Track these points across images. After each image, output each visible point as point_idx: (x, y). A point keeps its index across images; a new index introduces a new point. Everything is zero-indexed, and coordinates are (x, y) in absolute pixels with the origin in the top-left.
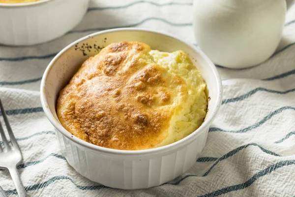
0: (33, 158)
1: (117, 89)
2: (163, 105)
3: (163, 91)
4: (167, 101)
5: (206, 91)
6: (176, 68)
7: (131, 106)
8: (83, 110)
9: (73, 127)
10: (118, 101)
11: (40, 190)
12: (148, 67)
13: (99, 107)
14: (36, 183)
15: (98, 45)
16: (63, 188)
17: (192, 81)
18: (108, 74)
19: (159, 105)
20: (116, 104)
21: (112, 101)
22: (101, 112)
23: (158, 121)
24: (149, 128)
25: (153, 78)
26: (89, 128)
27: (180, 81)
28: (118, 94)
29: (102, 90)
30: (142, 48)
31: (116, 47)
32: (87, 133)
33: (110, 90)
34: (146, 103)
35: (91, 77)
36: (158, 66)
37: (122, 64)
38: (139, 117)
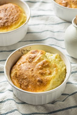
0: (1, 91)
1: (32, 68)
2: (48, 75)
3: (49, 70)
4: (50, 74)
5: (65, 70)
6: (55, 60)
7: (37, 75)
8: (20, 75)
9: (15, 82)
10: (32, 73)
11: (3, 103)
12: (44, 61)
13: (25, 75)
14: (1, 101)
15: (27, 50)
16: (11, 103)
17: (61, 66)
18: (29, 62)
19: (47, 75)
20: (31, 74)
21: (30, 73)
22: (26, 77)
23: (46, 82)
24: (43, 84)
25: (45, 65)
26: (21, 82)
27: (56, 66)
28: (32, 70)
29: (27, 68)
30: (42, 53)
31: (33, 52)
32: (20, 84)
33: (30, 68)
34: (42, 74)
35: (23, 63)
36: (47, 60)
37: (35, 59)
38: (39, 80)
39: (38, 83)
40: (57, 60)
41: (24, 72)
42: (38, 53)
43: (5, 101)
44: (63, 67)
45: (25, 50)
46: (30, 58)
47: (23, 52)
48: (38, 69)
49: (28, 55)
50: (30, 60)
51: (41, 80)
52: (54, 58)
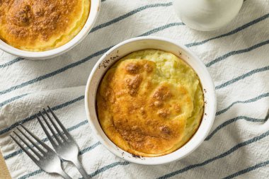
1: (142, 109)
2: (177, 115)
3: (175, 103)
4: (179, 112)
5: (200, 84)
6: (176, 74)
7: (156, 121)
8: (121, 124)
12: (160, 87)
13: (132, 122)
15: (113, 57)
16: (117, 174)
17: (189, 82)
18: (131, 95)
19: (175, 116)
20: (144, 120)
21: (141, 117)
22: (135, 127)
24: (172, 135)
25: (165, 95)
26: (128, 136)
27: (184, 92)
28: (144, 113)
29: (130, 109)
30: (151, 69)
31: (132, 70)
32: (127, 140)
33: (136, 109)
34: (165, 116)
35: (119, 96)
36: (166, 83)
37: (141, 86)
38: (163, 130)
39: (163, 136)
40: (178, 72)
41: (127, 117)
42: (143, 71)
43: (102, 170)
44: (193, 82)
45: (109, 59)
46: (131, 87)
47: (106, 64)
48: (154, 108)
49: (122, 76)
50: (132, 91)
51: (167, 131)
52: (172, 70)
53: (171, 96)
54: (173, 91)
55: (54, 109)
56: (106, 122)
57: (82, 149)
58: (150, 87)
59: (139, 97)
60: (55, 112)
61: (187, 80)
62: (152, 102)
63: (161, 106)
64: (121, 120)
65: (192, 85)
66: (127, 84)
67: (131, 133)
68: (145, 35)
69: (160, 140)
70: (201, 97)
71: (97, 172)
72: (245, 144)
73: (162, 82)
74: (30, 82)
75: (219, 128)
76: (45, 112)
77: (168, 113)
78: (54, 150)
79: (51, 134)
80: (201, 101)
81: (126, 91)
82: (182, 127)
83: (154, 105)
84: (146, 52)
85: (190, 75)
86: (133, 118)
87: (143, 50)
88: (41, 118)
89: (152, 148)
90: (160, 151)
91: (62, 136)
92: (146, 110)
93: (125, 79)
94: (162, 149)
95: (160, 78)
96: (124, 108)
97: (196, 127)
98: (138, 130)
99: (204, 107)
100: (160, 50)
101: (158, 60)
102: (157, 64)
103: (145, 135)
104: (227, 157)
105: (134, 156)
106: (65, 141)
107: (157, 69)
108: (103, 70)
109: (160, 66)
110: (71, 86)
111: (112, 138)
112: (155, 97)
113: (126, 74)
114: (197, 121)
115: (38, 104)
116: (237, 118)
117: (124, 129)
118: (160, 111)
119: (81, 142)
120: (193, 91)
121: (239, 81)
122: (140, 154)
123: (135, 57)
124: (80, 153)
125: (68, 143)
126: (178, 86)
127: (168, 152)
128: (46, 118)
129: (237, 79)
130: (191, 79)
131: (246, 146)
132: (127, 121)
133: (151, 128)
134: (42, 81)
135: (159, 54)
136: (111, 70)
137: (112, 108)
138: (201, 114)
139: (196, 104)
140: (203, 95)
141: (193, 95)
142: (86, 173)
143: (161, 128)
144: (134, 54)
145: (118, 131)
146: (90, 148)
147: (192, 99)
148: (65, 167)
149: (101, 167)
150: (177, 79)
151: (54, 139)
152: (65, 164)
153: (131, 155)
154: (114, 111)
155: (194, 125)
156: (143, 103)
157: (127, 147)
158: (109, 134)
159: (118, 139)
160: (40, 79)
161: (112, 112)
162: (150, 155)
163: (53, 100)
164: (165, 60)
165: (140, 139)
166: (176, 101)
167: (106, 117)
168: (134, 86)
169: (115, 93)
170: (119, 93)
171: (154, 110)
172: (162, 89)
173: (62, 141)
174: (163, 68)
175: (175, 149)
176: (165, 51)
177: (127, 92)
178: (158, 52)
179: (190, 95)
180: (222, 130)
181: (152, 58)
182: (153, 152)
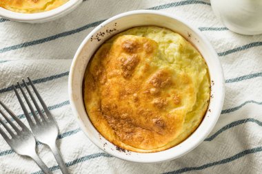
1: (135, 95)
2: (175, 107)
3: (174, 93)
4: (178, 103)
6: (180, 59)
7: (149, 112)
8: (109, 109)
10: (137, 106)
11: (79, 164)
12: (159, 72)
15: (109, 29)
16: (98, 166)
17: (195, 70)
18: (125, 78)
19: (172, 108)
20: (136, 109)
21: (133, 105)
22: (125, 115)
23: (173, 124)
24: (166, 130)
25: (165, 82)
26: (116, 124)
27: (187, 81)
28: (137, 100)
29: (122, 94)
30: (152, 50)
31: (129, 48)
32: (114, 129)
33: (129, 94)
34: (161, 107)
35: (111, 77)
36: (167, 68)
37: (137, 68)
38: (156, 123)
39: (156, 129)
40: (184, 57)
41: (117, 103)
42: (142, 50)
43: (82, 159)
44: (200, 71)
45: (105, 31)
46: (125, 68)
47: (100, 37)
48: (149, 95)
49: (117, 54)
50: (126, 73)
51: (161, 124)
52: (176, 54)
53: (171, 84)
54: (174, 79)
55: (36, 82)
56: (92, 105)
57: (62, 132)
58: (148, 70)
59: (133, 80)
60: (36, 85)
61: (193, 68)
62: (148, 89)
63: (157, 95)
64: (110, 105)
65: (198, 75)
66: (120, 63)
67: (119, 121)
68: (153, 8)
69: (152, 134)
70: (206, 89)
71: (75, 162)
72: (252, 151)
73: (163, 67)
74: (14, 48)
75: (225, 128)
76: (24, 84)
77: (165, 103)
78: (30, 130)
79: (29, 111)
80: (207, 94)
81: (120, 71)
82: (180, 122)
83: (149, 93)
84: (150, 29)
85: (197, 62)
86: (123, 105)
87: (147, 26)
88: (19, 91)
89: (141, 141)
90: (150, 147)
91: (41, 114)
92: (140, 97)
93: (120, 58)
94: (153, 144)
95: (160, 61)
96: (114, 92)
97: (196, 124)
98: (128, 119)
99: (209, 101)
100: (167, 29)
101: (162, 40)
102: (160, 46)
103: (136, 125)
104: (230, 163)
105: (119, 148)
106: (44, 120)
107: (159, 51)
108: (96, 44)
109: (164, 47)
110: (60, 57)
111: (96, 124)
112: (151, 83)
113: (122, 52)
114: (199, 117)
115: (18, 74)
116: (248, 120)
117: (112, 116)
118: (156, 100)
119: (62, 125)
120: (198, 81)
121: (258, 77)
122: (127, 147)
123: (136, 34)
124: (59, 137)
125: (47, 123)
126: (181, 73)
127: (159, 149)
128: (26, 91)
129: (255, 75)
130: (197, 67)
131: (254, 154)
132: (116, 107)
133: (143, 119)
134: (27, 48)
135: (165, 33)
136: (106, 45)
137: (101, 89)
138: (204, 110)
139: (199, 97)
140: (210, 88)
141: (198, 87)
142: (62, 161)
143: (154, 120)
144: (136, 30)
145: (105, 117)
146: (72, 132)
147: (196, 91)
148: (40, 150)
149: (81, 156)
150: (181, 65)
151: (32, 117)
152: (40, 147)
153: (115, 148)
154: (103, 93)
155: (194, 121)
156: (137, 88)
157: (112, 137)
158: (94, 119)
159: (103, 127)
160: (25, 45)
161: (101, 94)
162: (138, 150)
163: (36, 71)
164: (170, 42)
165: (130, 130)
166: (176, 90)
167: (93, 99)
168: (129, 67)
169: (106, 73)
170: (111, 74)
171: (149, 98)
172: (161, 75)
173: (41, 120)
174: (167, 51)
175: (168, 146)
176: (172, 31)
177: (120, 73)
178: (163, 30)
179: (194, 85)
180: (228, 131)
181: (155, 37)
182: (142, 147)
